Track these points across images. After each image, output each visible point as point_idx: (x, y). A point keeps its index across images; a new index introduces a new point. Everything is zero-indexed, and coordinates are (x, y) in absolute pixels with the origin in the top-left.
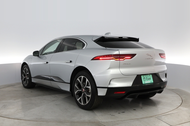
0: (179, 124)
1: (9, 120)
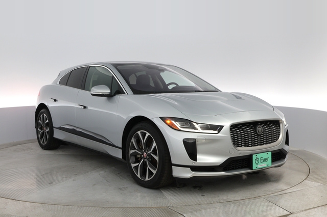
0: (305, 210)
1: (15, 202)
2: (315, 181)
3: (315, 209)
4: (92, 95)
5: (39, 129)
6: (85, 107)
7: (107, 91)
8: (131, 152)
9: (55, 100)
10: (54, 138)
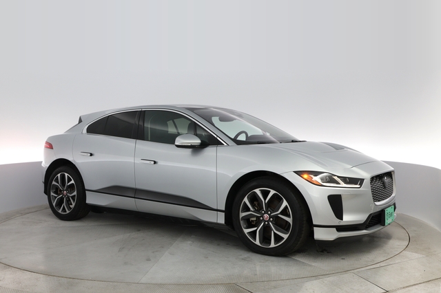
2: (416, 252)
3: (416, 287)
4: (178, 146)
5: (52, 194)
6: (155, 162)
7: (197, 141)
8: (242, 215)
9: (91, 155)
10: (87, 204)
